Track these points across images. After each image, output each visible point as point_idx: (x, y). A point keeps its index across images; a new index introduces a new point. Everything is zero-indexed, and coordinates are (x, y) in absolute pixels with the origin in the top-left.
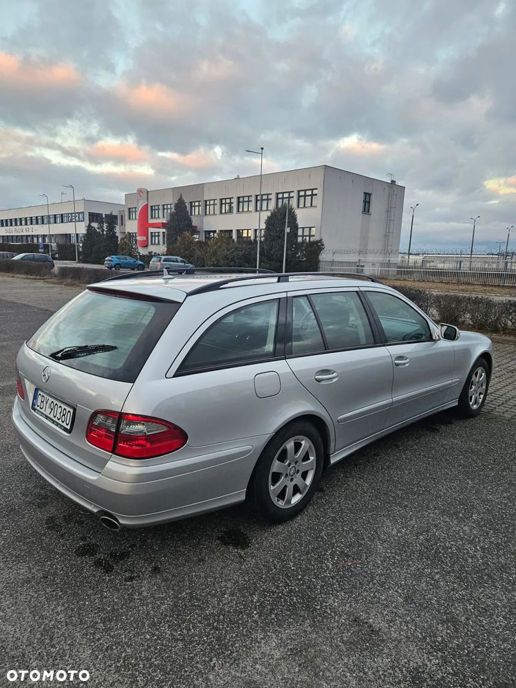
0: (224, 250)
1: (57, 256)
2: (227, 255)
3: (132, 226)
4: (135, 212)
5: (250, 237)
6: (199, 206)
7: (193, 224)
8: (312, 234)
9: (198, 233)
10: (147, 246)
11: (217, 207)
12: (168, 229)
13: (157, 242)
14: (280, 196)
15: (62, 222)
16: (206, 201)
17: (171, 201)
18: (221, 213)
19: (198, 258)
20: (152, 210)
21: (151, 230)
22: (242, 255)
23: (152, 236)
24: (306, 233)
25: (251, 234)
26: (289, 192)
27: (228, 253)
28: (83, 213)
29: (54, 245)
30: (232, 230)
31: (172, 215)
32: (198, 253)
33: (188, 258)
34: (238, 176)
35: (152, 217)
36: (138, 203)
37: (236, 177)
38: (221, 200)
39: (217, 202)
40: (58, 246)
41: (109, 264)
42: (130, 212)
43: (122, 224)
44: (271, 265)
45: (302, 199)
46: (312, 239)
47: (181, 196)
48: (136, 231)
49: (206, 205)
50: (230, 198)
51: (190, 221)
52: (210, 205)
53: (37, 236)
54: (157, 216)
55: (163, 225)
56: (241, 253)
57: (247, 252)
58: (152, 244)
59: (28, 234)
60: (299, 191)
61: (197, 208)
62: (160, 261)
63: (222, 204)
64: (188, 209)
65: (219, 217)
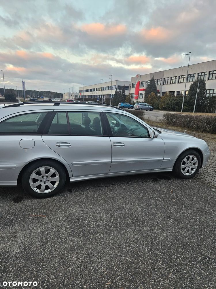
0: (168, 101)
1: (105, 103)
2: (169, 102)
3: (133, 91)
4: (135, 84)
5: (183, 94)
6: (161, 81)
7: (157, 89)
8: (214, 92)
9: (159, 93)
10: (138, 99)
11: (169, 81)
12: (146, 92)
13: (142, 97)
14: (200, 74)
15: (108, 90)
16: (164, 79)
17: (149, 79)
18: (170, 84)
19: (156, 104)
20: (141, 83)
21: (140, 92)
22: (176, 103)
23: (140, 95)
24: (211, 92)
25: (183, 93)
26: (205, 72)
27: (170, 101)
28: (116, 86)
29: (104, 98)
30: (174, 91)
31: (148, 85)
32: (156, 102)
33: (151, 104)
34: (182, 66)
35: (141, 87)
36: (136, 81)
37: (180, 67)
38: (171, 77)
39: (169, 79)
40: (106, 99)
41: (119, 106)
42: (133, 85)
43: (130, 90)
44: (189, 107)
45: (211, 76)
46: (214, 95)
47: (153, 77)
48: (134, 93)
49: (164, 80)
50: (175, 77)
51: (156, 87)
52: (166, 80)
53: (100, 95)
54: (143, 86)
55: (144, 90)
56: (175, 102)
57: (178, 101)
58: (140, 98)
59: (97, 94)
60: (210, 72)
61: (160, 82)
62: (138, 105)
63: (171, 79)
64: (156, 83)
65: (169, 86)
